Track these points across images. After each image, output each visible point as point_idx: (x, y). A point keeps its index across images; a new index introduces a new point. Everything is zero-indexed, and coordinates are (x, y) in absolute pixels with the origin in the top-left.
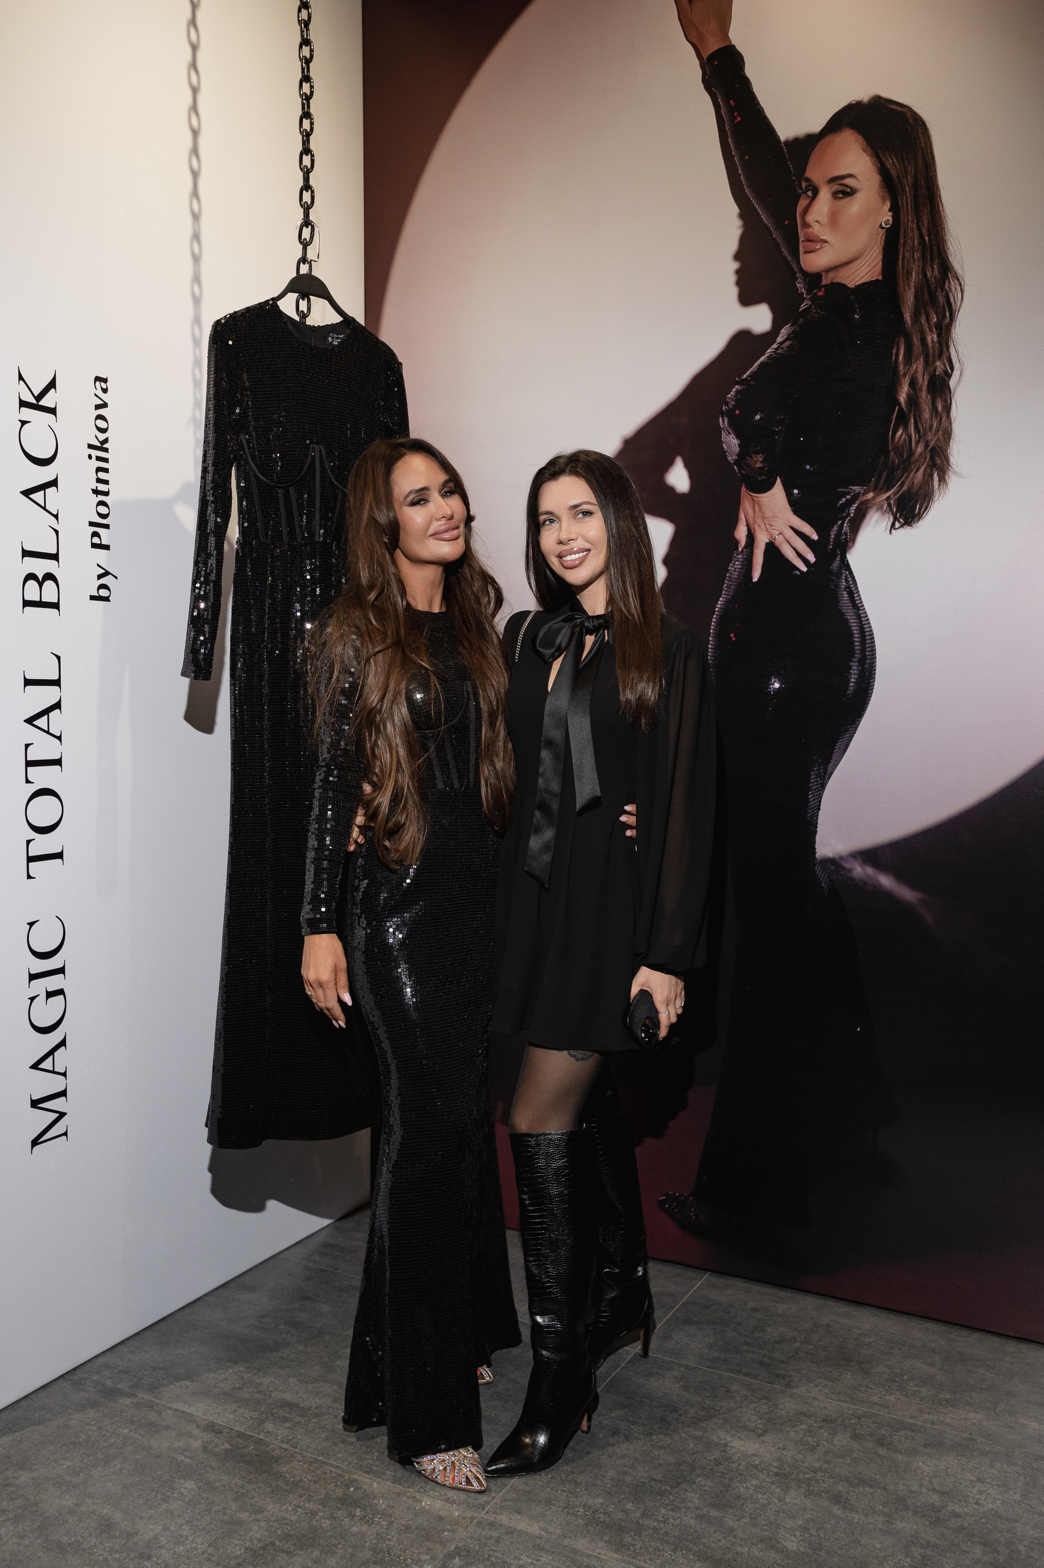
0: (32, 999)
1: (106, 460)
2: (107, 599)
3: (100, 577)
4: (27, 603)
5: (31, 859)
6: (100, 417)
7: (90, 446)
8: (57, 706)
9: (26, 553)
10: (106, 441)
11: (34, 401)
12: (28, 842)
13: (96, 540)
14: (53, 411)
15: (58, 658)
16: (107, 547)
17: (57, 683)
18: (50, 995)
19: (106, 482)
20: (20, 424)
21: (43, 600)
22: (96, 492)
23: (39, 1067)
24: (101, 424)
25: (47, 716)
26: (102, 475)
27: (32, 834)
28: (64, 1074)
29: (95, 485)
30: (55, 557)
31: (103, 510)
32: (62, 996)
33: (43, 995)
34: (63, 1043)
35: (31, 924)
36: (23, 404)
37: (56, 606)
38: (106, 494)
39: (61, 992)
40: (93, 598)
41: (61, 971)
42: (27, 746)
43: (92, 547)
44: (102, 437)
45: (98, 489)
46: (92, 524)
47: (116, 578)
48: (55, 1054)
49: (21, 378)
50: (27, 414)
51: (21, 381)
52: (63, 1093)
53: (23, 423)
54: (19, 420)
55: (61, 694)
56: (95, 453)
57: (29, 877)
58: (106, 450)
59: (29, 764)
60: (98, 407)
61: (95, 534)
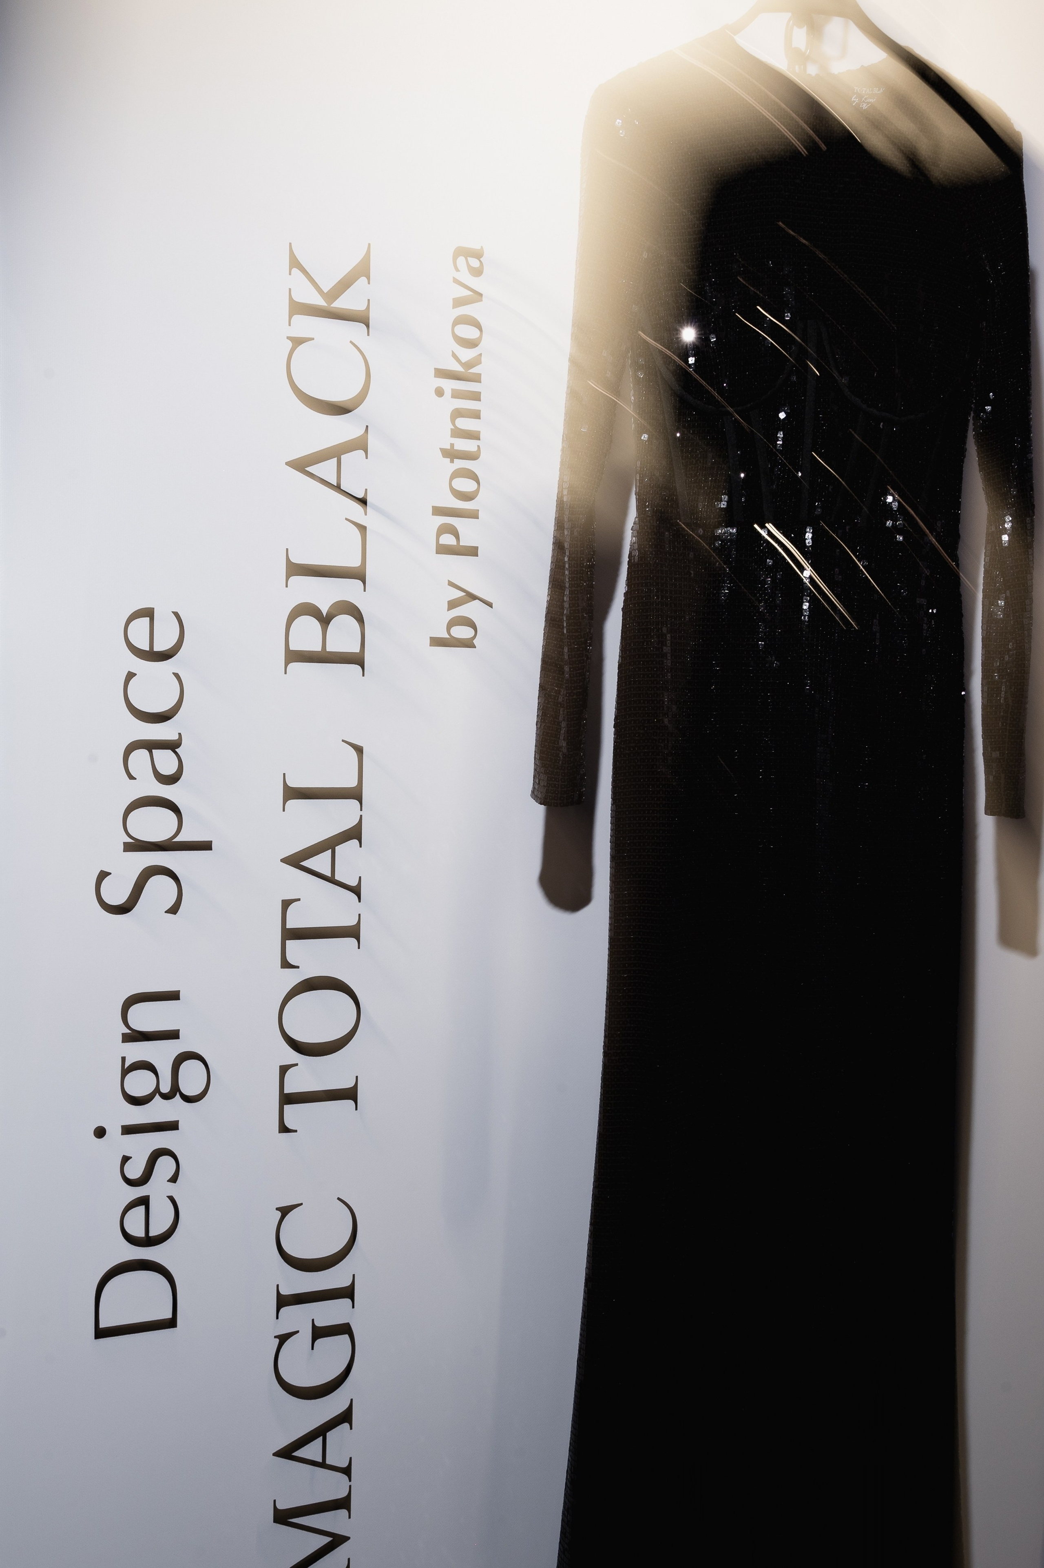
0: (283, 1339)
1: (476, 396)
2: (468, 644)
3: (453, 604)
4: (294, 656)
5: (287, 1099)
6: (465, 321)
7: (442, 373)
8: (355, 833)
9: (296, 570)
10: (476, 361)
11: (320, 302)
12: (284, 1070)
13: (448, 540)
14: (363, 319)
15: (359, 750)
16: (473, 552)
17: (355, 794)
18: (318, 1333)
19: (474, 436)
20: (289, 344)
21: (328, 649)
22: (451, 454)
23: (295, 1454)
24: (467, 332)
25: (330, 851)
26: (464, 424)
27: (292, 1056)
28: (347, 1471)
29: (447, 441)
30: (359, 575)
31: (465, 485)
32: (347, 1336)
33: (306, 1333)
34: (346, 1417)
35: (285, 1211)
36: (298, 309)
37: (358, 660)
38: (472, 456)
39: (345, 1329)
40: (436, 642)
41: (348, 1293)
42: (286, 904)
43: (438, 552)
44: (467, 354)
45: (456, 448)
46: (438, 511)
47: (490, 605)
48: (329, 1434)
49: (295, 263)
50: (305, 325)
51: (295, 271)
52: (344, 1504)
53: (297, 342)
54: (288, 338)
55: (361, 813)
56: (449, 385)
57: (284, 1129)
58: (477, 379)
59: (291, 934)
60: (459, 302)
61: (444, 529)
